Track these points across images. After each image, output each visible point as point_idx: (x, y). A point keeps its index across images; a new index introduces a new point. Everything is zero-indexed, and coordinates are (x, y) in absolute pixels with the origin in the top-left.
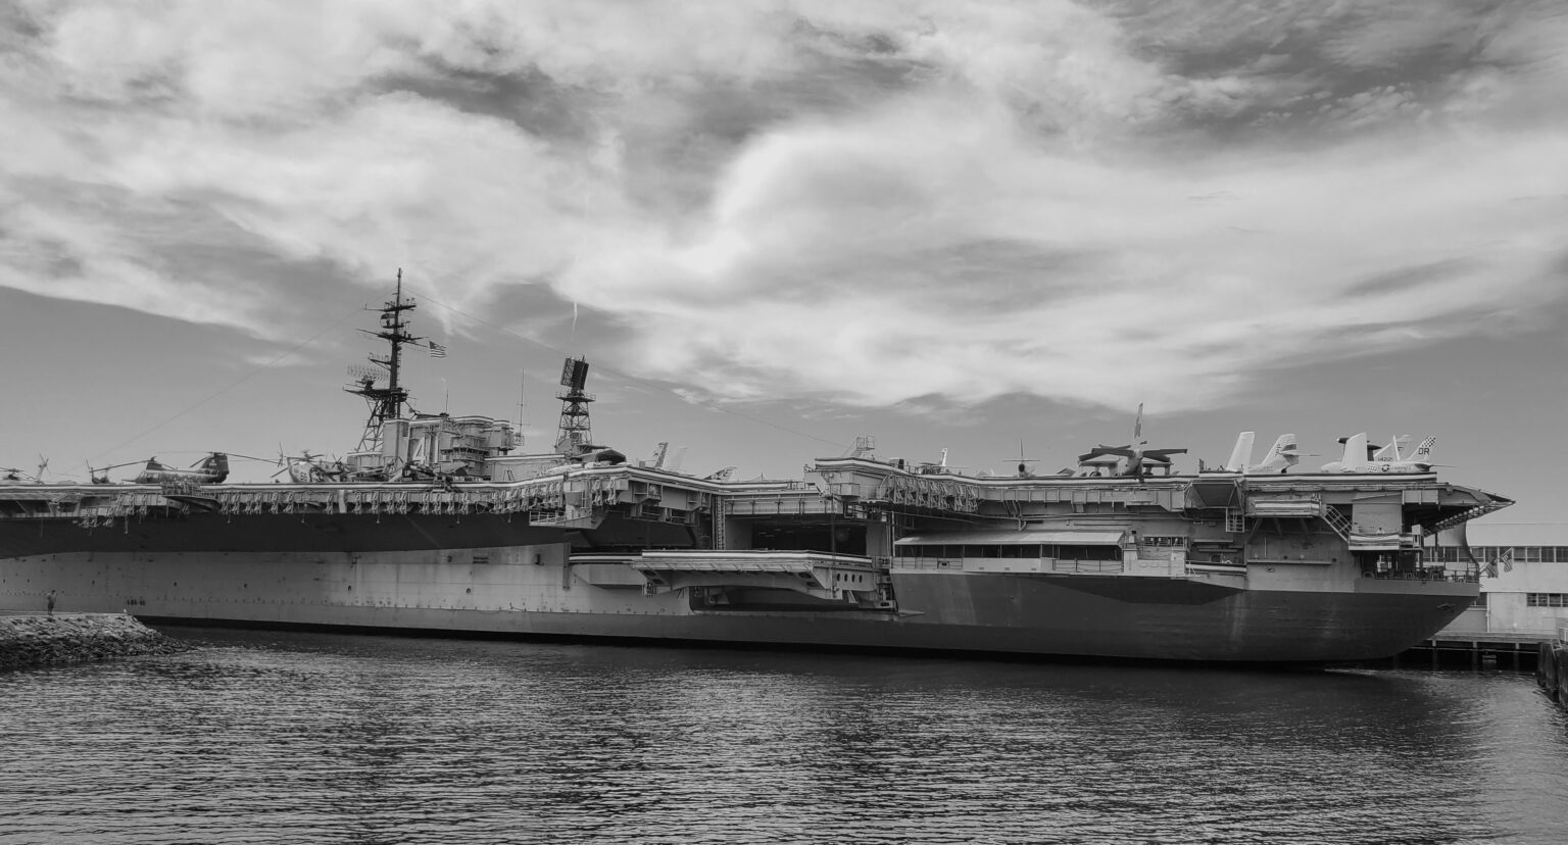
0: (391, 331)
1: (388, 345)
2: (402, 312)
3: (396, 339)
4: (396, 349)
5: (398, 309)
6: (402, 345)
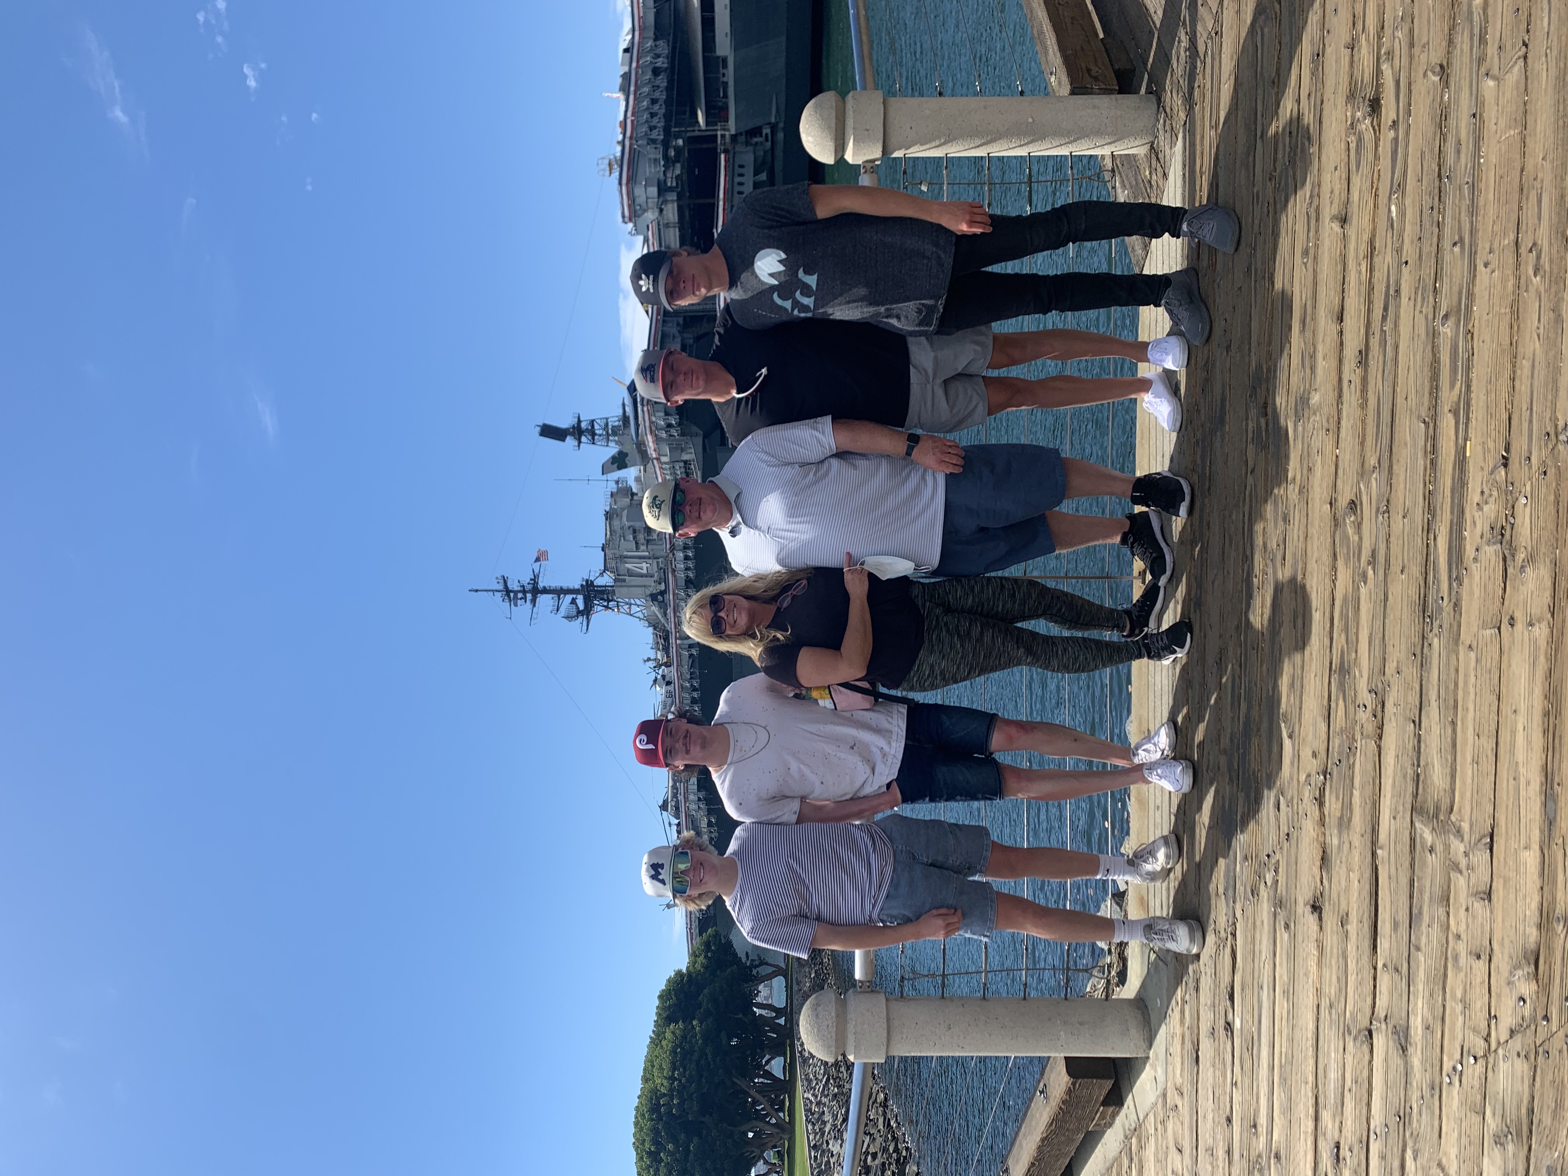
0: (529, 596)
2: (510, 588)
3: (535, 591)
4: (545, 591)
5: (508, 591)
6: (541, 585)
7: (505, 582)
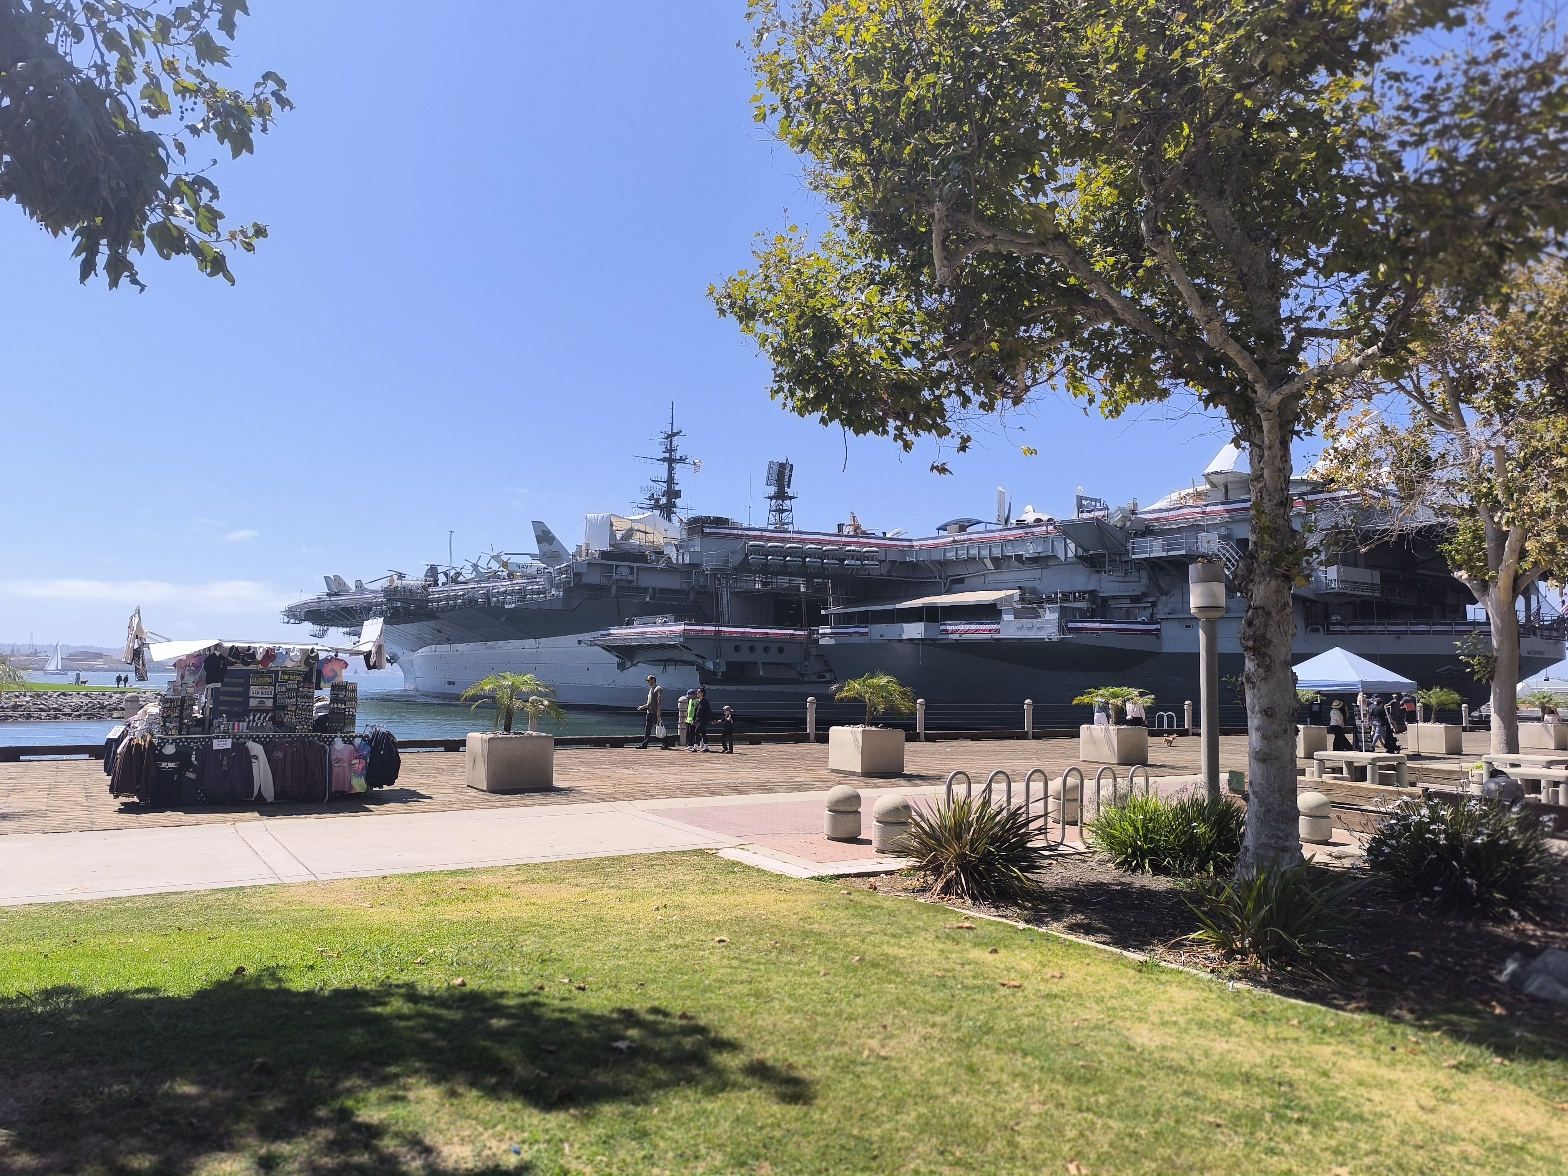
0: (667, 455)
1: (666, 464)
2: (675, 438)
3: (671, 461)
4: (671, 470)
5: (671, 436)
6: (677, 466)
7: (678, 433)
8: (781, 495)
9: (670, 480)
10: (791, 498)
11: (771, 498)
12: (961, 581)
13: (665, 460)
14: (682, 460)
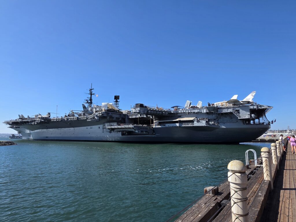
7: (93, 89)
8: (117, 101)
9: (91, 98)
10: (118, 102)
11: (115, 102)
12: (181, 116)
13: (90, 94)
14: (93, 94)
